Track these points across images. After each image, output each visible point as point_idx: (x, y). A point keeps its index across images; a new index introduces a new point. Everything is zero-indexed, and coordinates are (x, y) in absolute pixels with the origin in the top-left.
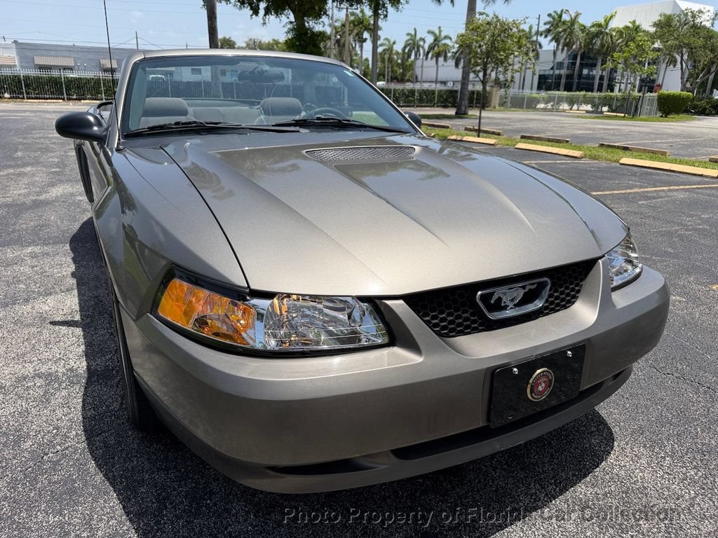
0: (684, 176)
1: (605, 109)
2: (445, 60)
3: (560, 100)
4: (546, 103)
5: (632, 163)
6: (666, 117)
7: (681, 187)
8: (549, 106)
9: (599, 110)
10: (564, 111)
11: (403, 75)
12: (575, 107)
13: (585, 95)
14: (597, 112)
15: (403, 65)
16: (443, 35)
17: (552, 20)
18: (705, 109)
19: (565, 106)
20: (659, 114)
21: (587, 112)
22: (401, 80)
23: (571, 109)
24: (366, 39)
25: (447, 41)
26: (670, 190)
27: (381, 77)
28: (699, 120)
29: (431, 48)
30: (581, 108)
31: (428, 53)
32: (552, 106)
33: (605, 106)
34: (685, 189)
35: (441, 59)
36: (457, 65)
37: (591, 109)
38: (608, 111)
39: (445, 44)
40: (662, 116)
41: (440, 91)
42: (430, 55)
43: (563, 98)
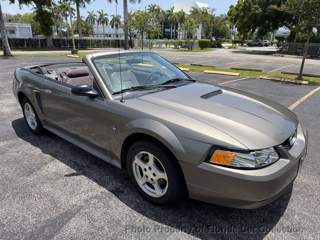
0: (228, 76)
1: (180, 47)
2: (107, 24)
3: (162, 43)
4: (156, 45)
5: (208, 72)
6: (202, 49)
7: (232, 81)
8: (158, 46)
9: (178, 47)
10: (164, 48)
11: (87, 31)
12: (168, 46)
13: (171, 41)
14: (177, 48)
15: (86, 27)
16: (104, 14)
17: (150, 8)
18: (213, 45)
19: (164, 46)
20: (200, 48)
21: (173, 48)
22: (86, 34)
23: (166, 47)
24: (68, 15)
25: (106, 16)
26: (230, 83)
27: (76, 32)
28: (214, 50)
29: (100, 19)
30: (170, 47)
31: (98, 22)
32: (159, 46)
33: (179, 45)
34: (233, 82)
35: (105, 24)
36: (112, 27)
37: (174, 47)
38: (181, 48)
39: (106, 18)
40: (201, 49)
41: (112, 40)
42: (99, 22)
43: (163, 42)
